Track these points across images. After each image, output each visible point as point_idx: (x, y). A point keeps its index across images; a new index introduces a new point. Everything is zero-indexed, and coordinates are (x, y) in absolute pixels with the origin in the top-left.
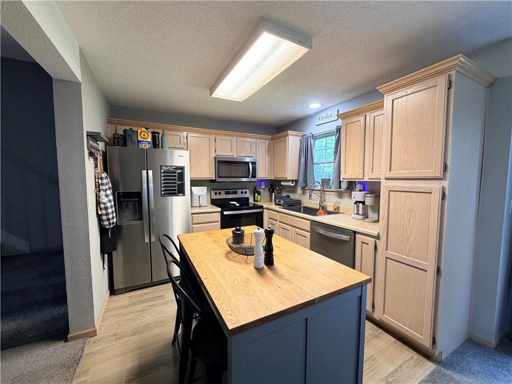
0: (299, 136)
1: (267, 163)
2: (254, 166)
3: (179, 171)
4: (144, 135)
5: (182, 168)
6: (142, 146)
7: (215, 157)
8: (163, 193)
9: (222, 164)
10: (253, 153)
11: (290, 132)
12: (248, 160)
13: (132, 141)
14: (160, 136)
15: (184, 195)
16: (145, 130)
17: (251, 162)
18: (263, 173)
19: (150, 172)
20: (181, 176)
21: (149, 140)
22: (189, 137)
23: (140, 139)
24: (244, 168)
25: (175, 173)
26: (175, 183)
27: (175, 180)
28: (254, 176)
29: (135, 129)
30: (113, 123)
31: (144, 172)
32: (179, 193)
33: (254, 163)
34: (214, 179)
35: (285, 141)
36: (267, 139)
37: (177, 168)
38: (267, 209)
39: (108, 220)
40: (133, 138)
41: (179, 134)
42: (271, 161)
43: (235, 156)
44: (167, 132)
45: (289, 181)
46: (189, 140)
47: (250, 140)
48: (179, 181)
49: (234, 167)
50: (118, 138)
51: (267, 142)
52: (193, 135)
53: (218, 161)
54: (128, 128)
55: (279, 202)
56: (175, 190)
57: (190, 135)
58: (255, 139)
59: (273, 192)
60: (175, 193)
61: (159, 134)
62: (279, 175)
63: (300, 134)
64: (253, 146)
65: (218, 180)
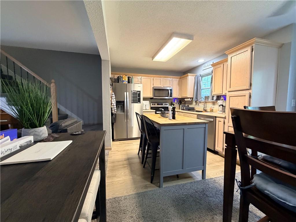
0: (194, 76)
1: (178, 90)
2: (171, 91)
3: (138, 93)
4: (125, 78)
5: (140, 92)
6: (124, 82)
7: (153, 88)
8: (132, 102)
9: (156, 90)
10: (171, 85)
11: (189, 74)
12: (168, 88)
13: (121, 81)
14: (131, 78)
15: (140, 103)
16: (125, 76)
17: (170, 90)
18: (175, 95)
19: (128, 93)
20: (139, 95)
21: (127, 80)
22: (142, 79)
23: (123, 80)
24: (167, 92)
25: (137, 93)
26: (137, 98)
27: (137, 96)
28: (171, 96)
29: (122, 76)
30: (113, 74)
31: (125, 93)
32: (138, 102)
33: (171, 90)
34: (152, 97)
35: (187, 78)
36: (178, 78)
37: (138, 92)
38: (177, 112)
39: (114, 110)
40: (121, 80)
41: (138, 77)
42: (180, 89)
43: (162, 87)
44: (134, 77)
45: (188, 98)
46: (142, 80)
47: (169, 79)
48: (138, 97)
49: (161, 92)
50: (116, 80)
51: (178, 80)
52: (144, 78)
53: (154, 89)
54: (119, 76)
55: (183, 108)
56: (137, 101)
57: (142, 78)
58: (172, 79)
59: (181, 104)
60: (137, 102)
61: (130, 77)
62: (184, 96)
63: (195, 75)
64: (171, 82)
65: (154, 98)
